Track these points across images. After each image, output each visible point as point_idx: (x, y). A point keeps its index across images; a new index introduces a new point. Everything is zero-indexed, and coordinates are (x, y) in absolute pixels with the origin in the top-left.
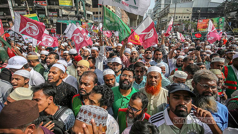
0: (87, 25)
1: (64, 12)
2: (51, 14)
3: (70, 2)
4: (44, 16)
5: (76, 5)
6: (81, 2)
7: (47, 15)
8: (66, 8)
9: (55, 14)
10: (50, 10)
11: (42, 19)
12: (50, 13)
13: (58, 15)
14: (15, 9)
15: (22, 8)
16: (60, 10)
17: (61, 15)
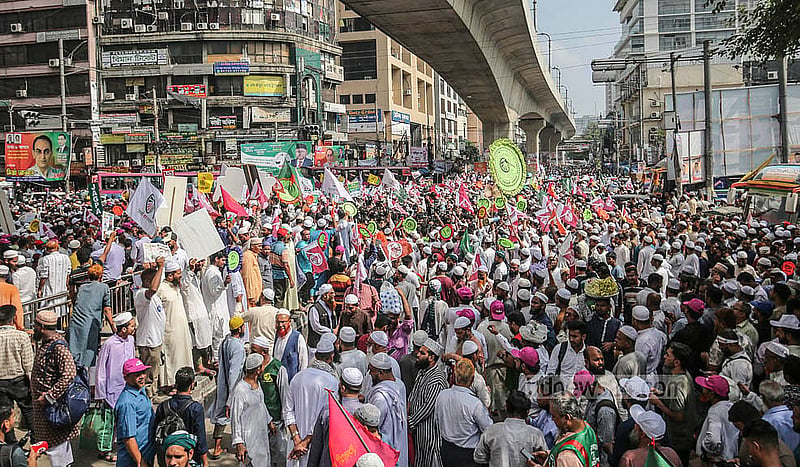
0: (329, 152)
1: (259, 115)
2: (218, 122)
3: (277, 83)
4: (193, 127)
5: (295, 91)
6: (311, 80)
7: (204, 126)
8: (265, 104)
9: (230, 121)
10: (215, 110)
11: (188, 136)
12: (213, 118)
13: (239, 126)
14: (106, 109)
15: (128, 105)
16: (246, 108)
17: (246, 125)
